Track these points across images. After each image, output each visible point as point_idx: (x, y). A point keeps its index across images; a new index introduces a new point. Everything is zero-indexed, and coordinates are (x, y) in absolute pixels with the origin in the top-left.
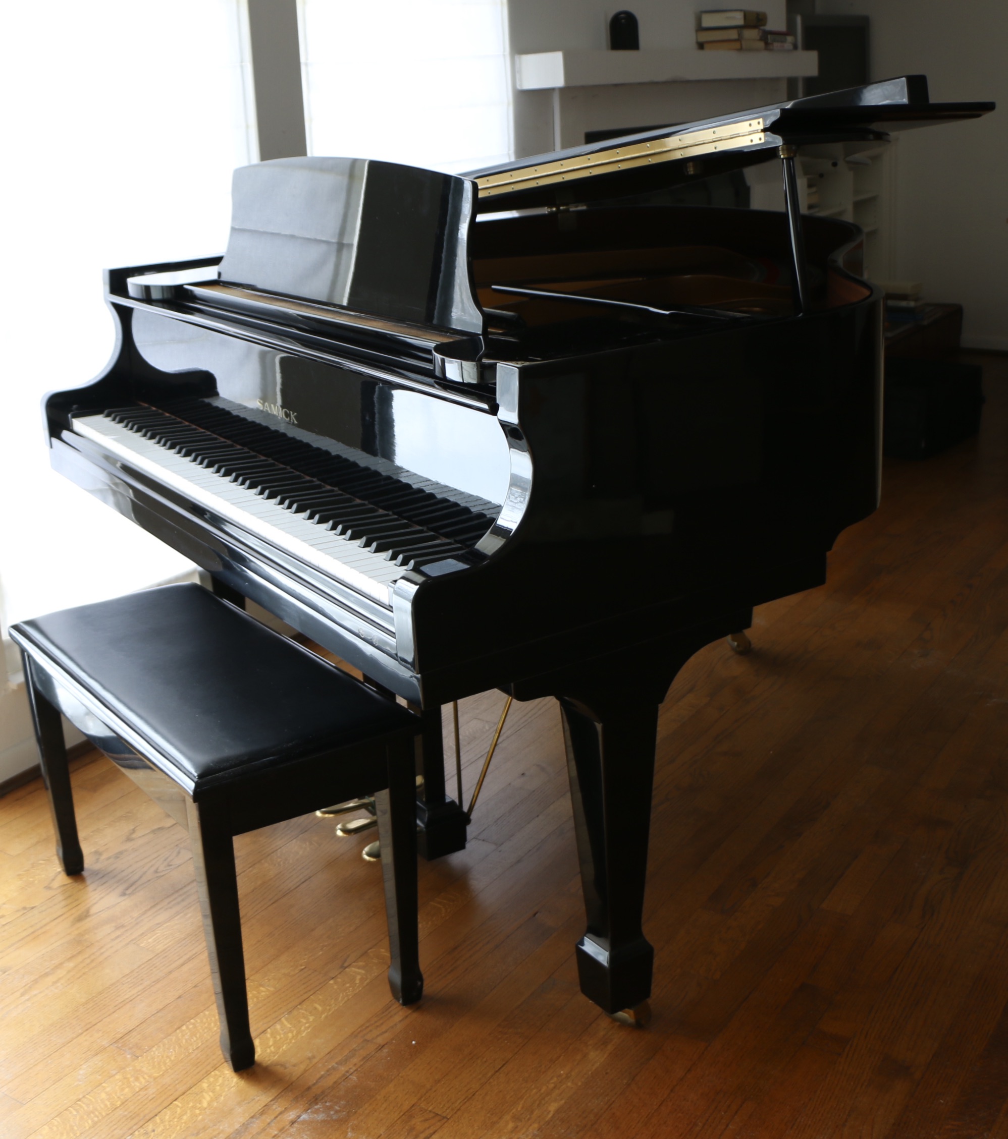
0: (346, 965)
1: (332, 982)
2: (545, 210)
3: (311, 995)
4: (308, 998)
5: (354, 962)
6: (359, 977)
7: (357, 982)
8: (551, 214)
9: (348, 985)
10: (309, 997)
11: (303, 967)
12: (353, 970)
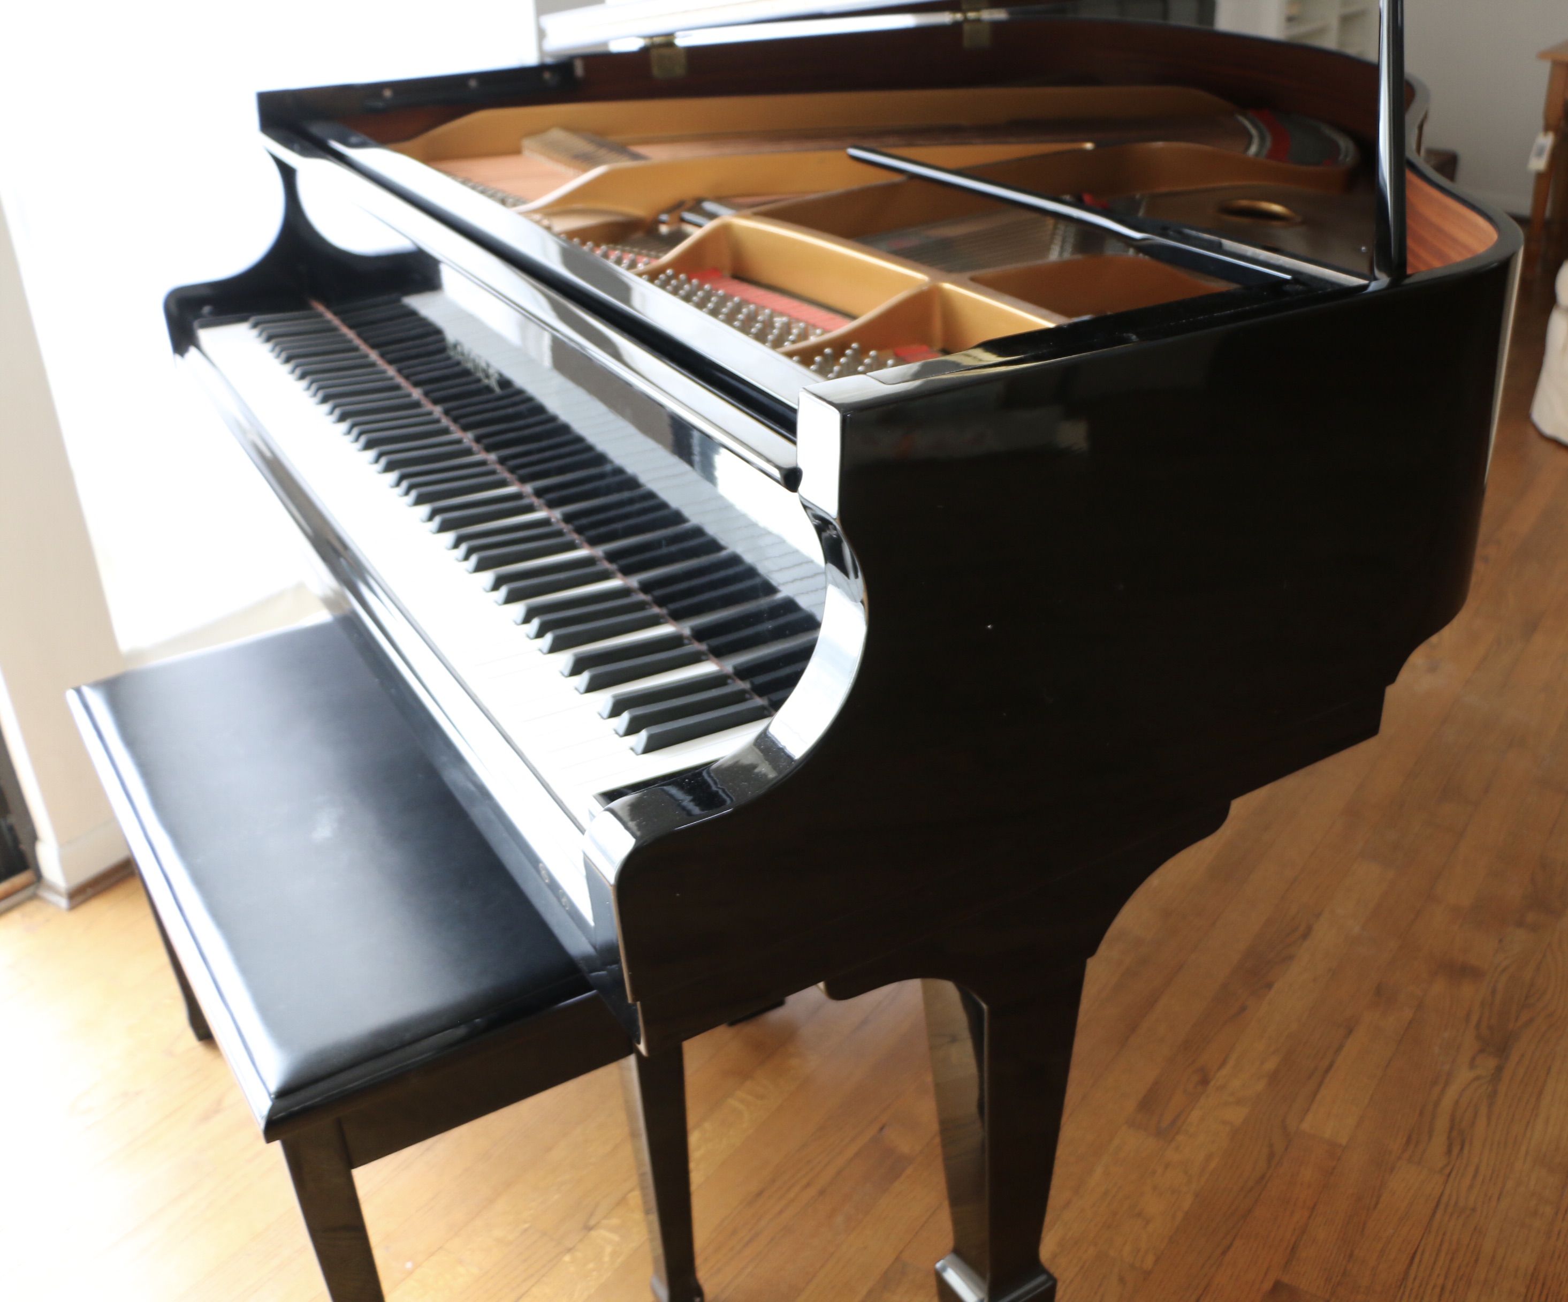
0: (592, 1222)
1: (567, 1258)
2: (945, 18)
3: (533, 1286)
4: (527, 1291)
5: (605, 1217)
6: (609, 1249)
7: (606, 1259)
8: (956, 26)
9: (591, 1266)
10: (530, 1289)
11: (526, 1226)
12: (601, 1234)
